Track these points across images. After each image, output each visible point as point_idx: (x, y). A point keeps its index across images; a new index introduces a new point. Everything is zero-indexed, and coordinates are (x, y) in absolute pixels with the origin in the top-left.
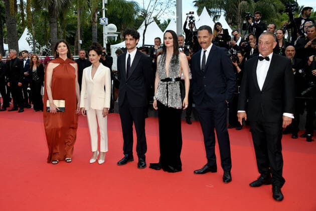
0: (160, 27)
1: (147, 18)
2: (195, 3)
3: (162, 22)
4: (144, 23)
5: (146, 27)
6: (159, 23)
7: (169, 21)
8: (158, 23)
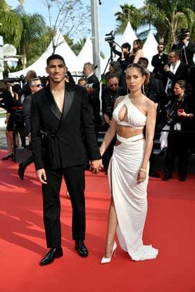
0: (73, 49)
1: (56, 38)
2: (117, 17)
3: (75, 42)
4: (51, 44)
5: (54, 50)
6: (72, 43)
7: (85, 40)
8: (70, 43)
